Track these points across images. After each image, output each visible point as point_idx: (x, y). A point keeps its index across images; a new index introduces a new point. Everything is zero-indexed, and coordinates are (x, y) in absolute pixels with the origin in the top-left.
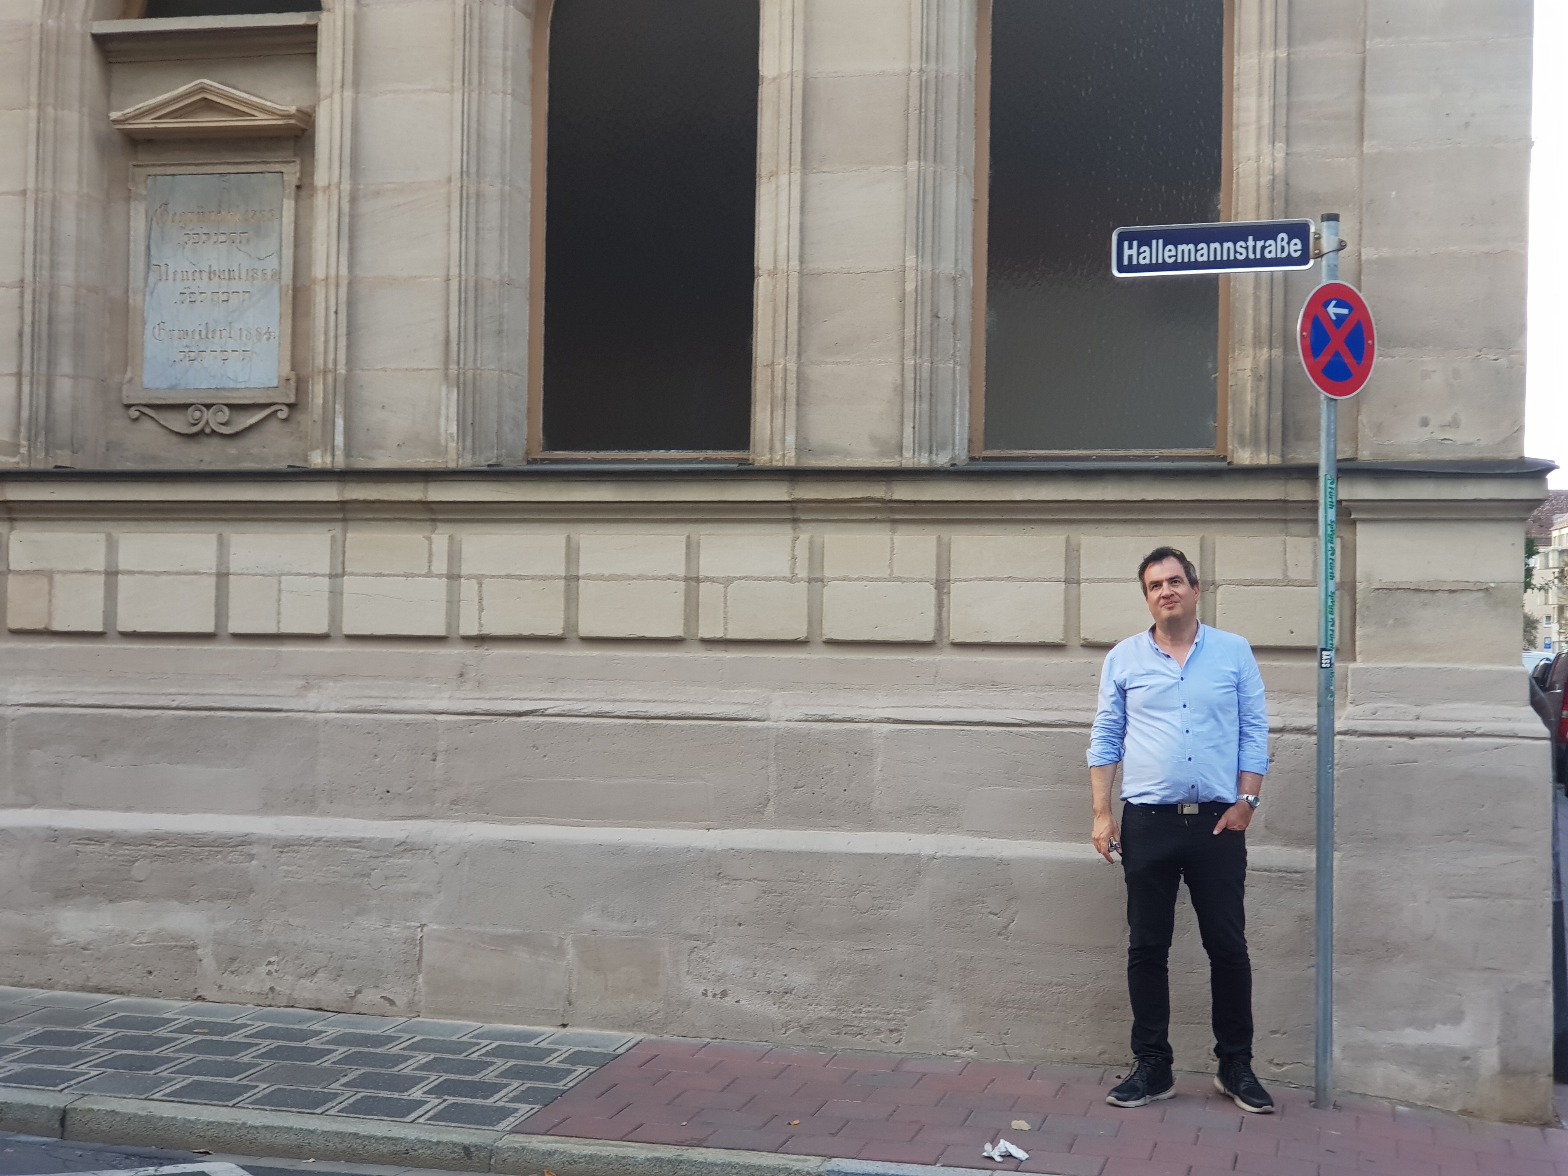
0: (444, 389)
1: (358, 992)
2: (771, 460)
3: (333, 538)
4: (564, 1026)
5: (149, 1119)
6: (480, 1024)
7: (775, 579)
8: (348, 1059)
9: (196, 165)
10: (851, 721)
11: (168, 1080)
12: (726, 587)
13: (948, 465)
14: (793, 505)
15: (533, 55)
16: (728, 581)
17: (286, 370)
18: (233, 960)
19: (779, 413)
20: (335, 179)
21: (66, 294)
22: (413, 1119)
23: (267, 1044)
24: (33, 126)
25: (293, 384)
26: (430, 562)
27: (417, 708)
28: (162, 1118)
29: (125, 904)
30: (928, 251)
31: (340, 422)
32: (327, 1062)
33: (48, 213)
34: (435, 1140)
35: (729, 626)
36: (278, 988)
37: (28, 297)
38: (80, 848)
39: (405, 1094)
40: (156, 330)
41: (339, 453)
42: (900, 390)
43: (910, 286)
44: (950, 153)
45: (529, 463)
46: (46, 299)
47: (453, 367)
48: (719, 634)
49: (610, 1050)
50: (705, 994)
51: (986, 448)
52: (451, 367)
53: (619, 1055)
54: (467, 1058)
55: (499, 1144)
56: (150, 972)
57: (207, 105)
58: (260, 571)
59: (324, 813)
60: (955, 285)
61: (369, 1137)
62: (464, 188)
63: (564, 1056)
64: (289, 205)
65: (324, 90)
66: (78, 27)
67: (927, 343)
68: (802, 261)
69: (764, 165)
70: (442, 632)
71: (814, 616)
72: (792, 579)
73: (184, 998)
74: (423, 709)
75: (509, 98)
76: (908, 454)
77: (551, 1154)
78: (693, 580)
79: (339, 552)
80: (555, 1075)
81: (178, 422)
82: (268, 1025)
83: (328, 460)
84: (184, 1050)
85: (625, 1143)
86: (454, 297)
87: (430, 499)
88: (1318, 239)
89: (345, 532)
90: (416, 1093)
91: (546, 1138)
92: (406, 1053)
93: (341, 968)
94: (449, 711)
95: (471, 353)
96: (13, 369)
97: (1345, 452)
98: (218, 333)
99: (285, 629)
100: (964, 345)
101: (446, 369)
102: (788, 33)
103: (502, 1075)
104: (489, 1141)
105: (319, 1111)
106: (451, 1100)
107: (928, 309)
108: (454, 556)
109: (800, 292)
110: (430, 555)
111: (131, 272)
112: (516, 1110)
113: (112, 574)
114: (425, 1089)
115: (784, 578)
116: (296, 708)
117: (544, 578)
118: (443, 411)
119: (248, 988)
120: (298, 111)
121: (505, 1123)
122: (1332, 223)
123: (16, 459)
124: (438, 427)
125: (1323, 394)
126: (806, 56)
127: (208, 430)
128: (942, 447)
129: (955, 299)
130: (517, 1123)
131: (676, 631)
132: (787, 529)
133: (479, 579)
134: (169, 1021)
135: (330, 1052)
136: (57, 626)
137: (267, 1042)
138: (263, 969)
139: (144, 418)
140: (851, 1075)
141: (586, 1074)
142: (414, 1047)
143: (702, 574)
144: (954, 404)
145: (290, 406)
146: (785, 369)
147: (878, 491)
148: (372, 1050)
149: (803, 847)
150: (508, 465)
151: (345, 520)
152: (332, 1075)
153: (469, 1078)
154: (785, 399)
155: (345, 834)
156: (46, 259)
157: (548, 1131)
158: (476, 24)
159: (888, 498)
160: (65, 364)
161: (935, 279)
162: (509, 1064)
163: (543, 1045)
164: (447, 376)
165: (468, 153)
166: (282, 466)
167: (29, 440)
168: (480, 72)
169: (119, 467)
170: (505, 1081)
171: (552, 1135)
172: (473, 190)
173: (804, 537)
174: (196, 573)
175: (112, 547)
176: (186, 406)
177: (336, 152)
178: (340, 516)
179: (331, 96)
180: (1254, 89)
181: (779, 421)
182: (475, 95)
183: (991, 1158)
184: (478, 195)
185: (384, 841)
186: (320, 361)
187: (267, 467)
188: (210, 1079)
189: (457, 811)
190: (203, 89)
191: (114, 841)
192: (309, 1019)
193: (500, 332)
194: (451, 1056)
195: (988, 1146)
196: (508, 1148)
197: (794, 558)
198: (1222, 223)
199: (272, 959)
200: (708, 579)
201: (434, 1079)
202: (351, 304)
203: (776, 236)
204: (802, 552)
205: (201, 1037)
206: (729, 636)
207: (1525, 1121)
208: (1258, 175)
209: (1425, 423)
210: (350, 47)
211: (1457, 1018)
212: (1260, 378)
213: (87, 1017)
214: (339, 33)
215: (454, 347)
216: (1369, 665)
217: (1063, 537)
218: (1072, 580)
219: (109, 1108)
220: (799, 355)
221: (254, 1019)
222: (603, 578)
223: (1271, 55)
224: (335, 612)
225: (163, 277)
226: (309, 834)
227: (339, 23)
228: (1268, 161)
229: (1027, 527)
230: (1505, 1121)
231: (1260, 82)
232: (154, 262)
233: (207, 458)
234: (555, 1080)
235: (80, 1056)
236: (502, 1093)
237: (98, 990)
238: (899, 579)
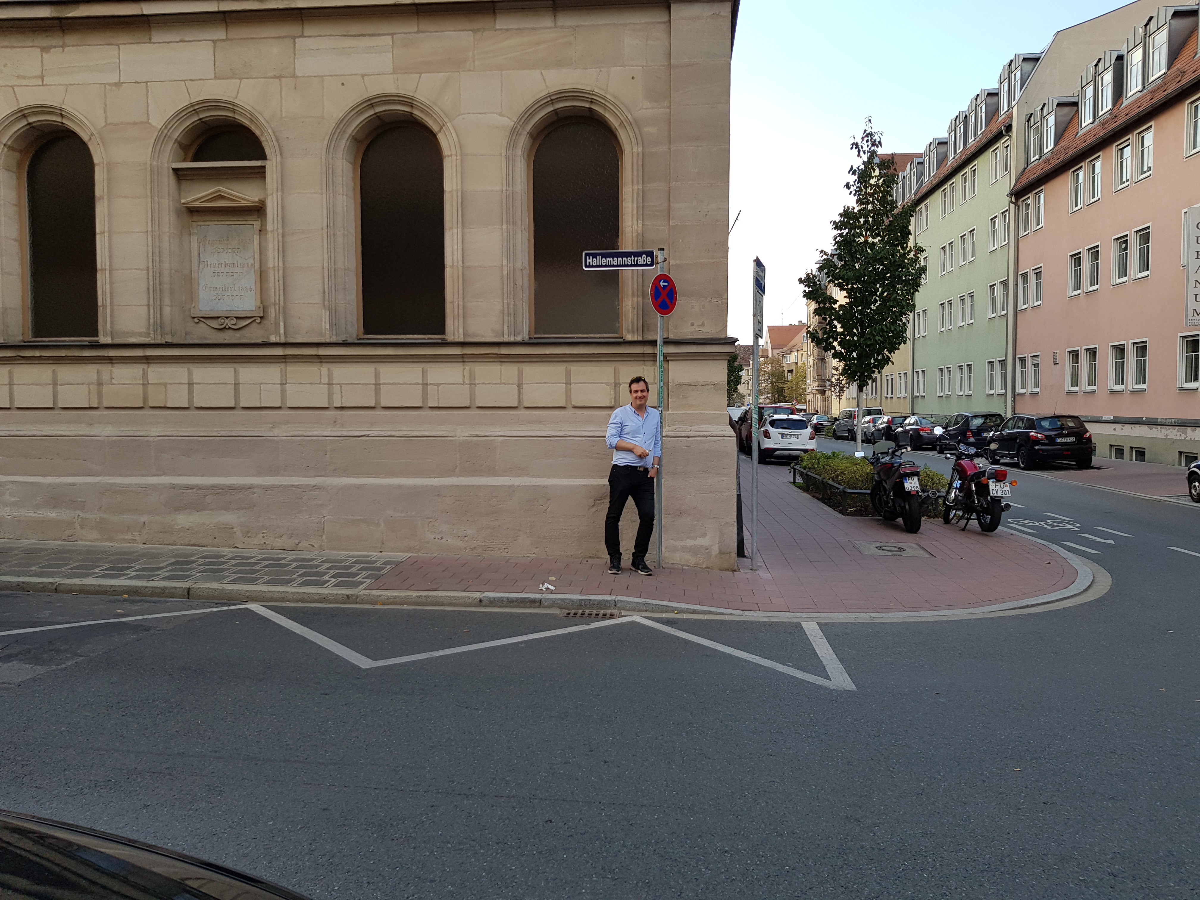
0: (323, 311)
1: (299, 543)
2: (454, 339)
3: (281, 369)
4: (381, 552)
5: (223, 590)
6: (348, 553)
7: (457, 384)
8: (297, 567)
9: (218, 221)
10: (487, 436)
11: (228, 576)
12: (438, 387)
13: (521, 341)
14: (463, 356)
15: (354, 179)
16: (438, 385)
17: (259, 303)
18: (248, 532)
19: (456, 321)
20: (276, 228)
21: (166, 273)
22: (326, 586)
23: (265, 563)
24: (149, 205)
25: (262, 309)
26: (321, 378)
27: (318, 435)
28: (228, 590)
29: (204, 512)
30: (511, 259)
31: (282, 324)
32: (290, 568)
33: (157, 240)
34: (335, 593)
35: (440, 402)
36: (267, 542)
37: (151, 274)
38: (184, 491)
39: (322, 578)
40: (204, 287)
41: (282, 336)
42: (503, 312)
43: (505, 273)
44: (519, 222)
45: (358, 339)
46: (158, 275)
47: (327, 302)
48: (436, 405)
49: (399, 560)
50: (435, 538)
51: (535, 334)
53: (403, 561)
54: (345, 565)
55: (360, 593)
56: (215, 538)
57: (221, 197)
58: (252, 382)
59: (283, 476)
60: (522, 272)
61: (310, 594)
62: (328, 232)
63: (382, 562)
64: (256, 237)
65: (269, 192)
66: (166, 165)
67: (512, 294)
68: (463, 263)
69: (447, 224)
70: (327, 406)
71: (472, 398)
72: (463, 384)
73: (230, 548)
74: (320, 435)
75: (345, 197)
76: (506, 337)
77: (380, 596)
78: (425, 385)
79: (284, 375)
80: (379, 569)
81: (215, 324)
82: (264, 556)
83: (278, 339)
84: (233, 565)
85: (407, 591)
86: (326, 275)
87: (319, 354)
88: (657, 257)
89: (286, 367)
90: (326, 578)
91: (378, 591)
92: (320, 564)
93: (292, 534)
94: (331, 436)
95: (333, 297)
96: (146, 302)
97: (666, 335)
98: (230, 288)
99: (263, 405)
100: (526, 295)
101: (324, 303)
102: (455, 174)
103: (358, 570)
104: (356, 593)
105: (289, 585)
106: (340, 579)
107: (512, 281)
108: (330, 376)
109: (463, 274)
110: (321, 376)
111: (192, 264)
112: (365, 582)
113: (191, 384)
114: (330, 576)
115: (460, 384)
116: (269, 435)
117: (366, 384)
118: (323, 320)
119: (255, 543)
120: (259, 200)
121: (362, 586)
122: (662, 251)
123: (149, 339)
124: (322, 326)
125: (658, 315)
126: (462, 183)
127: (227, 327)
128: (519, 334)
129: (522, 277)
130: (366, 586)
131: (419, 404)
132: (461, 364)
133: (341, 385)
134: (225, 556)
135: (291, 564)
136: (169, 405)
137: (266, 562)
138: (261, 535)
139: (200, 322)
140: (490, 565)
141: (391, 568)
142: (323, 562)
143: (429, 382)
144: (523, 317)
145: (261, 318)
146: (458, 304)
147: (495, 350)
148: (307, 563)
149: (470, 484)
150: (350, 341)
151: (285, 362)
152: (292, 573)
153: (346, 571)
154: (458, 316)
155: (292, 483)
156: (157, 259)
157: (378, 588)
158: (330, 166)
159: (499, 353)
160: (167, 301)
161: (514, 270)
162: (361, 566)
163: (373, 559)
164: (324, 306)
165: (330, 218)
166: (259, 341)
167: (154, 331)
168: (333, 186)
169: (191, 342)
170: (360, 572)
171: (380, 590)
172: (332, 233)
173: (467, 368)
174: (226, 384)
175: (190, 374)
176: (218, 318)
177: (275, 216)
178: (284, 361)
179: (272, 194)
180: (630, 200)
181: (456, 324)
182: (331, 195)
183: (542, 590)
184: (334, 235)
185: (307, 485)
186: (273, 300)
187: (253, 342)
188: (245, 575)
189: (336, 473)
190: (219, 191)
191: (197, 488)
192: (281, 553)
193: (345, 289)
194: (338, 564)
195: (541, 586)
196: (363, 595)
197: (464, 376)
198: (620, 251)
199: (264, 532)
200: (431, 384)
201: (333, 572)
202: (284, 278)
203: (453, 252)
204: (467, 374)
205: (239, 561)
206: (440, 406)
207: (727, 570)
208: (632, 233)
209: (692, 325)
210: (279, 175)
211: (704, 535)
212: (634, 308)
213: (192, 555)
214: (275, 169)
215: (327, 294)
216: (674, 412)
217: (564, 367)
218: (568, 383)
219: (207, 587)
220: (463, 299)
221: (258, 554)
222: (390, 384)
223: (637, 187)
224: (283, 398)
225: (206, 266)
226: (277, 483)
227: (275, 164)
228: (636, 227)
229: (551, 364)
230: (720, 570)
231: (633, 197)
232: (202, 260)
233: (227, 338)
234: (379, 571)
235: (191, 569)
236: (359, 576)
237: (195, 545)
238: (504, 384)
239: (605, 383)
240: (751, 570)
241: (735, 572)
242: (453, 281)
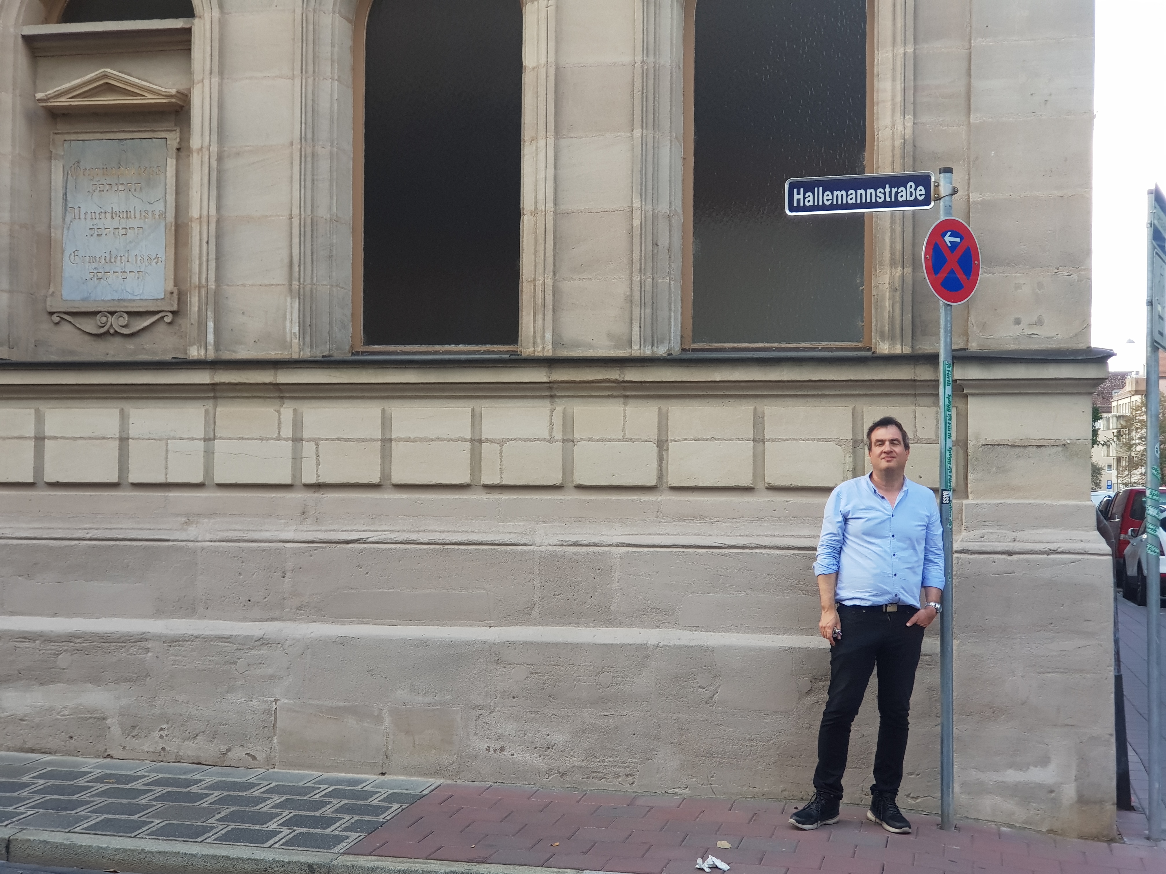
0: (289, 300)
1: (229, 750)
2: (534, 351)
3: (207, 411)
4: (383, 774)
5: (72, 847)
6: (320, 774)
7: (538, 440)
8: (221, 801)
9: (101, 133)
10: (595, 545)
11: (86, 818)
12: (501, 447)
13: (665, 355)
14: (551, 385)
15: (354, 51)
16: (502, 442)
17: (170, 286)
18: (134, 727)
19: (540, 317)
20: (206, 144)
22: (270, 845)
23: (160, 790)
25: (175, 296)
26: (279, 429)
27: (271, 538)
28: (81, 846)
29: (52, 686)
30: (650, 196)
31: (211, 325)
32: (205, 803)
34: (287, 860)
35: (504, 475)
36: (168, 748)
38: (18, 645)
39: (264, 826)
40: (72, 257)
41: (210, 348)
42: (630, 299)
43: (636, 222)
44: (665, 123)
45: (353, 354)
47: (295, 283)
48: (497, 482)
49: (418, 792)
50: (488, 749)
51: (694, 342)
52: (294, 283)
53: (425, 796)
54: (311, 799)
55: (335, 863)
56: (71, 737)
57: (109, 88)
58: (152, 436)
59: (203, 617)
60: (670, 221)
61: (237, 859)
62: (303, 150)
63: (383, 797)
64: (171, 164)
65: (197, 77)
66: (12, 30)
67: (650, 264)
68: (555, 205)
69: (527, 133)
70: (289, 481)
71: (567, 467)
72: (551, 440)
73: (97, 756)
74: (275, 538)
75: (336, 83)
76: (636, 347)
77: (373, 870)
78: (477, 442)
79: (211, 422)
80: (377, 810)
81: (89, 325)
82: (160, 776)
83: (202, 352)
84: (97, 795)
85: (429, 861)
86: (296, 231)
87: (278, 382)
88: (937, 186)
89: (215, 407)
90: (273, 826)
91: (370, 858)
92: (265, 795)
93: (215, 733)
94: (295, 540)
95: (309, 272)
97: (958, 344)
98: (119, 258)
99: (171, 480)
100: (677, 265)
101: (290, 284)
102: (543, 35)
103: (337, 811)
104: (328, 861)
105: (199, 840)
106: (299, 830)
107: (650, 238)
108: (297, 424)
109: (555, 227)
110: (280, 423)
111: (53, 213)
112: (347, 837)
113: (40, 439)
114: (279, 822)
115: (544, 440)
116: (180, 538)
117: (365, 440)
118: (288, 316)
119: (146, 748)
120: (177, 92)
121: (339, 847)
122: (948, 175)
124: (284, 328)
125: (942, 301)
126: (557, 51)
127: (112, 331)
128: (661, 341)
129: (670, 232)
130: (348, 847)
131: (465, 479)
132: (547, 402)
133: (317, 441)
134: (86, 773)
135: (207, 795)
137: (160, 789)
138: (157, 734)
139: (63, 322)
140: (598, 809)
141: (400, 810)
142: (271, 791)
143: (484, 436)
144: (670, 310)
145: (173, 312)
146: (544, 284)
147: (614, 374)
148: (240, 794)
149: (560, 639)
150: (338, 356)
151: (215, 398)
152: (210, 813)
153: (312, 814)
154: (544, 306)
155: (218, 633)
157: (372, 852)
158: (311, 28)
159: (621, 379)
160: (3, 282)
161: (655, 216)
162: (342, 803)
163: (367, 788)
164: (291, 290)
165: (305, 124)
166: (168, 357)
168: (314, 64)
169: (45, 359)
170: (339, 816)
171: (374, 856)
172: (309, 151)
173: (559, 409)
174: (104, 438)
175: (40, 419)
176: (95, 313)
177: (207, 122)
178: (212, 395)
179: (202, 81)
180: (889, 75)
181: (539, 323)
182: (310, 81)
183: (702, 869)
184: (313, 155)
185: (246, 637)
186: (195, 279)
187: (157, 358)
188: (117, 816)
189: (301, 615)
190: (105, 76)
191: (44, 639)
192: (192, 771)
194: (298, 798)
195: (700, 861)
196: (341, 865)
198: (867, 175)
199: (163, 727)
200: (488, 440)
201: (286, 814)
202: (218, 237)
203: (536, 185)
204: (558, 420)
205: (110, 786)
206: (504, 483)
207: (1096, 837)
208: (893, 139)
209: (1018, 322)
210: (216, 45)
211: (1044, 761)
212: (894, 290)
213: (25, 771)
214: (208, 35)
215: (296, 268)
216: (978, 501)
217: (751, 408)
218: (759, 440)
219: (42, 839)
220: (554, 274)
221: (150, 772)
222: (408, 440)
223: (901, 51)
224: (208, 468)
225: (77, 217)
226: (190, 633)
227: (208, 26)
228: (900, 128)
229: (726, 401)
230: (1081, 837)
231: (894, 69)
232: (70, 205)
233: (112, 352)
234: (377, 815)
235: (19, 800)
236: (337, 825)
237: (32, 751)
238: (630, 440)
239: (833, 441)
240: (1148, 838)
241: (1114, 845)
242: (536, 241)
